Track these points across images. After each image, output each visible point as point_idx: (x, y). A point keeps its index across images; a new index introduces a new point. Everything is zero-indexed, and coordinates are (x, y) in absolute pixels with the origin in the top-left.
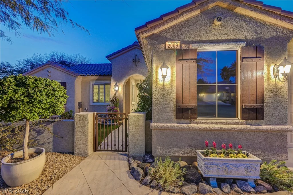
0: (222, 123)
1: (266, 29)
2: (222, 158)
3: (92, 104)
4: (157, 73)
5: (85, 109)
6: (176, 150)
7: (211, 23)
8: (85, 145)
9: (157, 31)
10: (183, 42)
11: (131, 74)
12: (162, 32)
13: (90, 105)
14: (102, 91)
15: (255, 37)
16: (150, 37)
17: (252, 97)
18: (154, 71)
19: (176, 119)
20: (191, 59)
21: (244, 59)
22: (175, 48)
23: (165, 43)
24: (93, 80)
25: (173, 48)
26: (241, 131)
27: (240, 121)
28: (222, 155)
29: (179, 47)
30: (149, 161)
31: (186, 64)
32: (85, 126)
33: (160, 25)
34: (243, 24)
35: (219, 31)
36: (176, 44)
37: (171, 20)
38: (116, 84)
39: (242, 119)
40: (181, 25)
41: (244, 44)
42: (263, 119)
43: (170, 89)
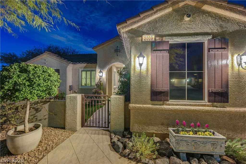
0: (191, 105)
1: (230, 24)
2: (191, 136)
3: (80, 87)
4: (134, 62)
5: (75, 91)
6: (151, 127)
7: (182, 19)
8: (75, 122)
9: (134, 26)
10: (157, 36)
11: (113, 63)
12: (139, 27)
13: (79, 88)
14: (89, 76)
15: (220, 30)
16: (129, 32)
17: (218, 83)
18: (132, 60)
19: (151, 100)
20: (164, 50)
21: (210, 50)
22: (151, 40)
23: (142, 36)
24: (81, 68)
25: (148, 40)
26: (207, 112)
27: (207, 103)
28: (191, 133)
29: (153, 40)
30: (127, 136)
31: (159, 54)
32: (75, 106)
33: (138, 21)
34: (210, 19)
35: (189, 26)
36: (151, 37)
37: (147, 17)
38: (101, 70)
39: (209, 102)
40: (155, 21)
41: (210, 37)
42: (228, 102)
43: (146, 75)
